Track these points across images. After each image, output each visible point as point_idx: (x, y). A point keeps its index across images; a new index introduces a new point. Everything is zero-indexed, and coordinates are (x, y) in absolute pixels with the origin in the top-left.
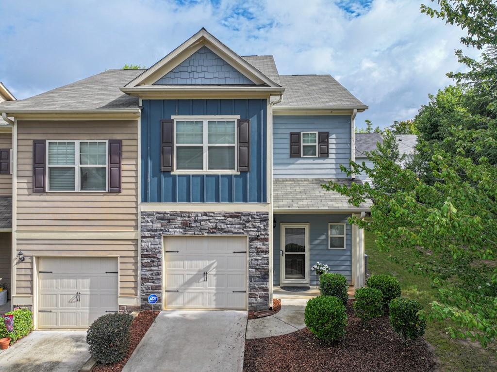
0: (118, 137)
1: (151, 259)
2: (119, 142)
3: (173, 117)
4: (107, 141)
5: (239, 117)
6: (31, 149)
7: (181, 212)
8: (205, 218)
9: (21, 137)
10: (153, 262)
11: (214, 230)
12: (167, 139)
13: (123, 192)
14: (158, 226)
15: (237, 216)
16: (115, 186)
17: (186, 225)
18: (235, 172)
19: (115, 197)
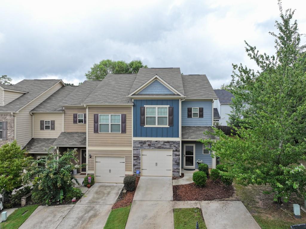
0: (125, 113)
1: (137, 157)
2: (125, 115)
3: (145, 106)
4: (121, 115)
5: (169, 106)
6: (93, 117)
7: (148, 141)
8: (156, 143)
9: (90, 113)
10: (137, 159)
11: (159, 148)
12: (143, 114)
13: (127, 133)
14: (139, 145)
15: (168, 142)
16: (124, 131)
17: (149, 145)
18: (167, 126)
19: (124, 135)
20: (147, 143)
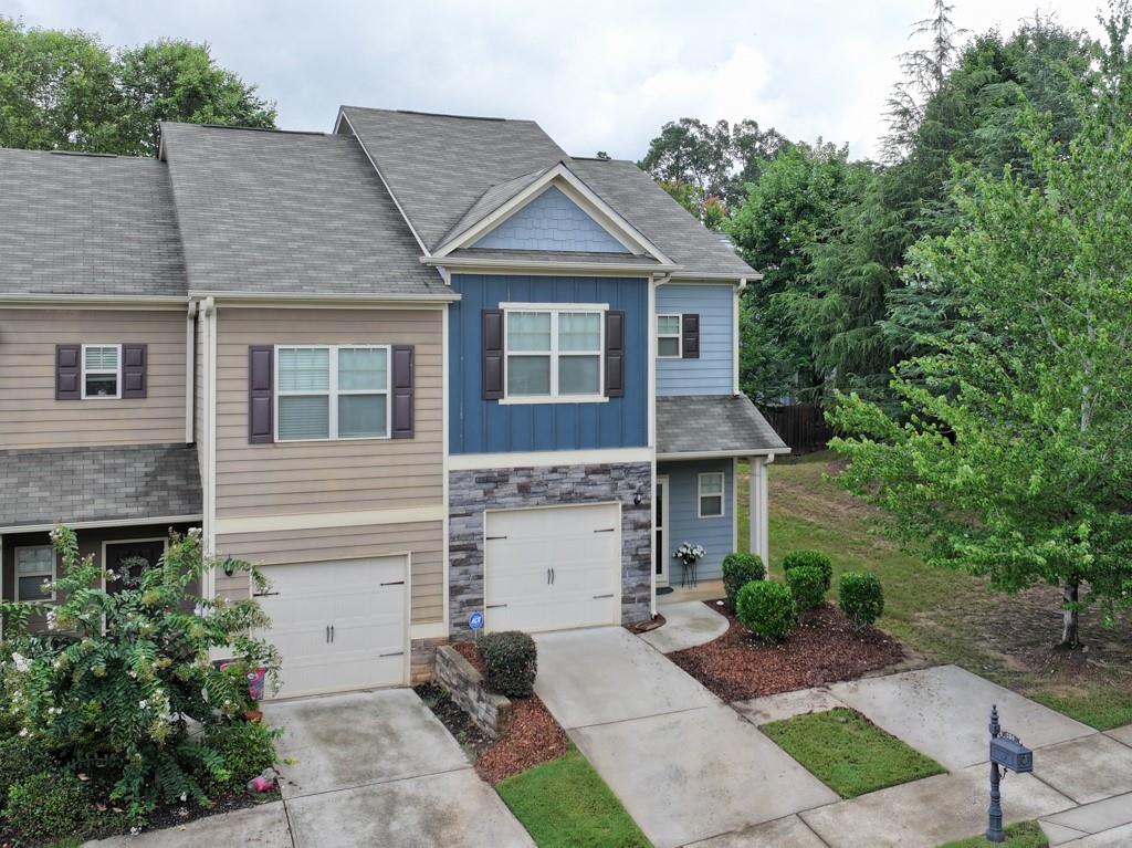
0: (406, 339)
1: (467, 552)
2: (410, 349)
3: (502, 305)
4: (389, 348)
5: (606, 306)
6: (245, 362)
7: (517, 469)
8: (555, 476)
10: (470, 557)
11: (567, 498)
12: (494, 343)
13: (419, 437)
14: (479, 494)
15: (604, 470)
16: (404, 428)
17: (524, 490)
18: (601, 398)
19: (403, 446)
20: (515, 480)
